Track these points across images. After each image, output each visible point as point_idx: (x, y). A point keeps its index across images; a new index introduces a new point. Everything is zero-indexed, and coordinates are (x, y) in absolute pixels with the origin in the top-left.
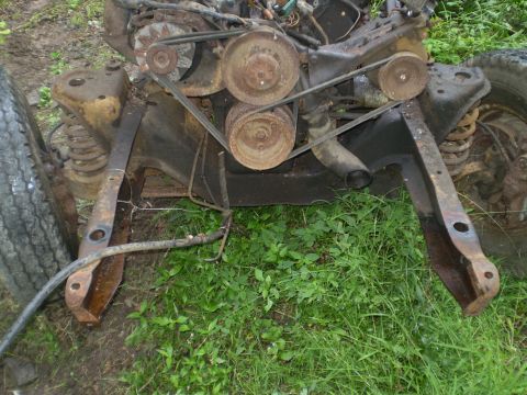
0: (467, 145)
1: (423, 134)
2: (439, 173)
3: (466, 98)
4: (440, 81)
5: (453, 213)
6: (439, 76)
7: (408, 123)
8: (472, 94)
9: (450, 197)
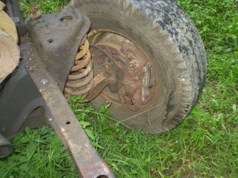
0: (89, 68)
1: (47, 84)
2: (68, 123)
3: (73, 39)
4: (48, 31)
5: (91, 167)
6: (47, 26)
7: (33, 76)
8: (77, 34)
9: (84, 147)
